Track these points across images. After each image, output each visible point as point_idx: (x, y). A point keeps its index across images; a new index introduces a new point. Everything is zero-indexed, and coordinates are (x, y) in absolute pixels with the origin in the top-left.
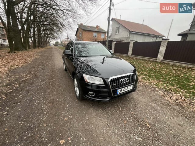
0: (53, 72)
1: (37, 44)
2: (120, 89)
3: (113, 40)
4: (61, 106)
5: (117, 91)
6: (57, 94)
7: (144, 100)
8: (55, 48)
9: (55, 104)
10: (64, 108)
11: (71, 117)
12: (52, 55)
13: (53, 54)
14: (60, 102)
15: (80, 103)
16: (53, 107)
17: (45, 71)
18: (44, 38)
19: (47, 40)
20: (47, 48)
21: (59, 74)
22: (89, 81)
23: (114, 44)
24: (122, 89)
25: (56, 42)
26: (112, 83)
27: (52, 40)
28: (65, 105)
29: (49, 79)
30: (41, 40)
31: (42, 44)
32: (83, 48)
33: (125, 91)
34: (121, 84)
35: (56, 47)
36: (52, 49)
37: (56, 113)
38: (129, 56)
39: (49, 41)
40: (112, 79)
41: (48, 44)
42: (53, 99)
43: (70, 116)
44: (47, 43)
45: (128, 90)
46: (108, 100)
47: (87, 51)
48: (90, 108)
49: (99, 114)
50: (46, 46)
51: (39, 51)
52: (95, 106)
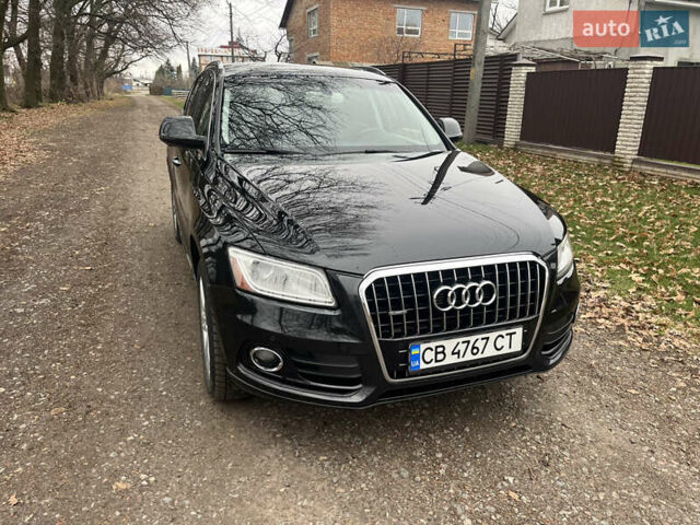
0: (107, 243)
1: (45, 84)
2: (433, 345)
3: (514, 57)
4: (110, 423)
5: (414, 352)
6: (102, 363)
7: (616, 437)
8: (152, 108)
9: (82, 409)
10: (123, 432)
11: (152, 479)
12: (125, 150)
13: (129, 144)
14: (112, 402)
15: (217, 417)
16: (68, 422)
17: (62, 240)
18: (90, 44)
19: (104, 54)
20: (103, 103)
21: (140, 260)
22: (254, 285)
23: (519, 78)
24: (449, 344)
25: (161, 71)
26: (383, 305)
27: (136, 56)
28: (131, 418)
29: (76, 284)
30: (72, 58)
31: (74, 79)
32: (287, 111)
33: (469, 357)
34: (437, 314)
35: (155, 100)
36: (130, 114)
37: (76, 454)
38: (617, 165)
39: (118, 61)
40: (379, 281)
41: (110, 83)
42: (77, 388)
43: (143, 476)
44: (104, 72)
45: (490, 352)
46: (356, 399)
47: (315, 127)
48: (266, 445)
49: (308, 479)
50: (100, 91)
51: (53, 121)
52: (299, 439)
